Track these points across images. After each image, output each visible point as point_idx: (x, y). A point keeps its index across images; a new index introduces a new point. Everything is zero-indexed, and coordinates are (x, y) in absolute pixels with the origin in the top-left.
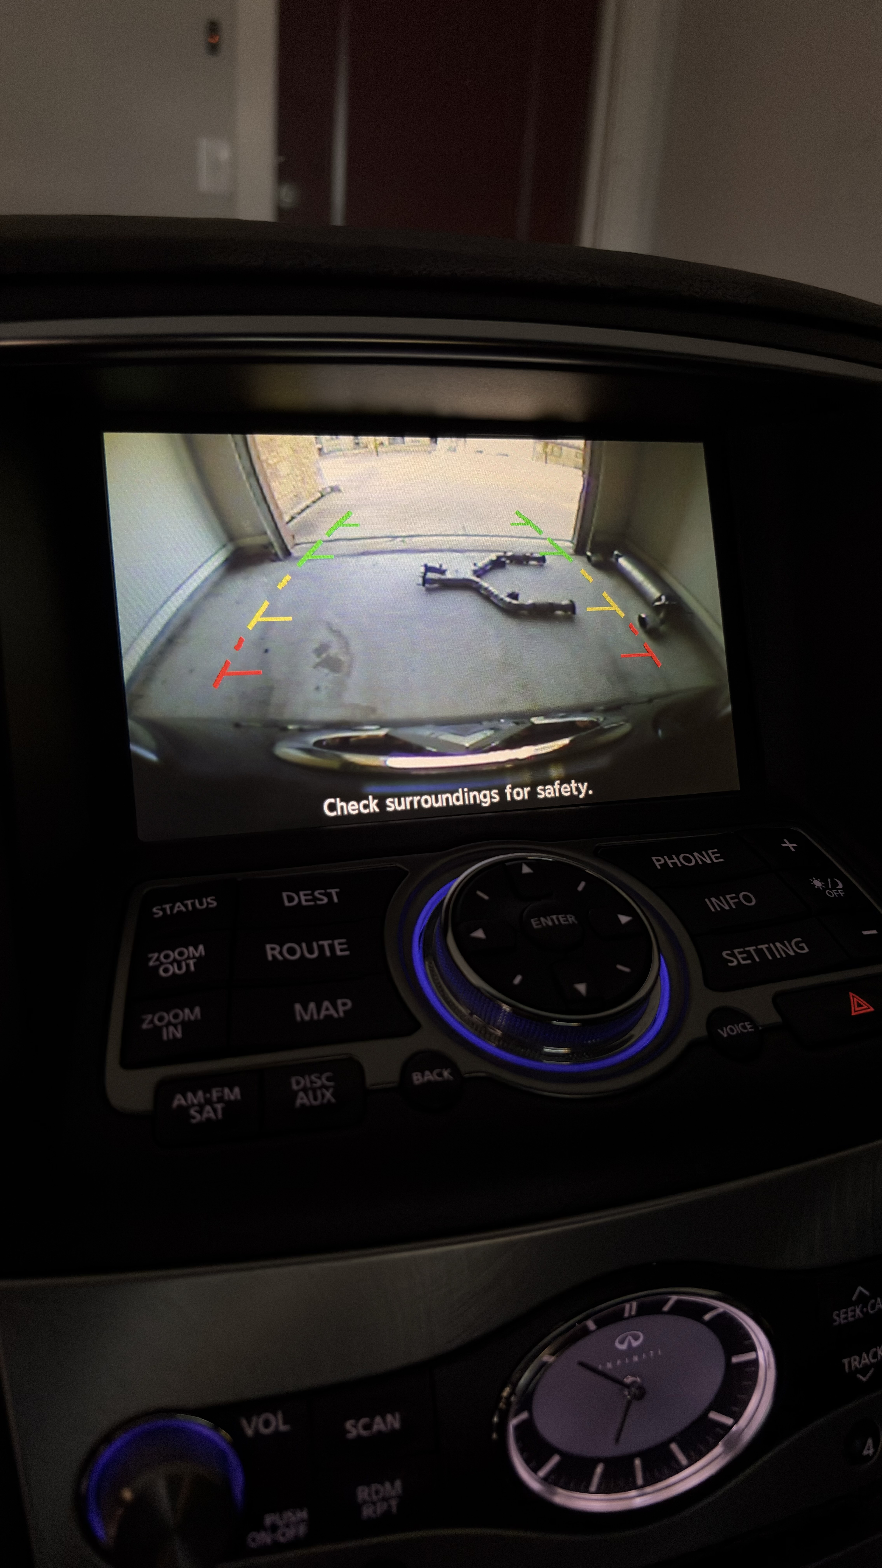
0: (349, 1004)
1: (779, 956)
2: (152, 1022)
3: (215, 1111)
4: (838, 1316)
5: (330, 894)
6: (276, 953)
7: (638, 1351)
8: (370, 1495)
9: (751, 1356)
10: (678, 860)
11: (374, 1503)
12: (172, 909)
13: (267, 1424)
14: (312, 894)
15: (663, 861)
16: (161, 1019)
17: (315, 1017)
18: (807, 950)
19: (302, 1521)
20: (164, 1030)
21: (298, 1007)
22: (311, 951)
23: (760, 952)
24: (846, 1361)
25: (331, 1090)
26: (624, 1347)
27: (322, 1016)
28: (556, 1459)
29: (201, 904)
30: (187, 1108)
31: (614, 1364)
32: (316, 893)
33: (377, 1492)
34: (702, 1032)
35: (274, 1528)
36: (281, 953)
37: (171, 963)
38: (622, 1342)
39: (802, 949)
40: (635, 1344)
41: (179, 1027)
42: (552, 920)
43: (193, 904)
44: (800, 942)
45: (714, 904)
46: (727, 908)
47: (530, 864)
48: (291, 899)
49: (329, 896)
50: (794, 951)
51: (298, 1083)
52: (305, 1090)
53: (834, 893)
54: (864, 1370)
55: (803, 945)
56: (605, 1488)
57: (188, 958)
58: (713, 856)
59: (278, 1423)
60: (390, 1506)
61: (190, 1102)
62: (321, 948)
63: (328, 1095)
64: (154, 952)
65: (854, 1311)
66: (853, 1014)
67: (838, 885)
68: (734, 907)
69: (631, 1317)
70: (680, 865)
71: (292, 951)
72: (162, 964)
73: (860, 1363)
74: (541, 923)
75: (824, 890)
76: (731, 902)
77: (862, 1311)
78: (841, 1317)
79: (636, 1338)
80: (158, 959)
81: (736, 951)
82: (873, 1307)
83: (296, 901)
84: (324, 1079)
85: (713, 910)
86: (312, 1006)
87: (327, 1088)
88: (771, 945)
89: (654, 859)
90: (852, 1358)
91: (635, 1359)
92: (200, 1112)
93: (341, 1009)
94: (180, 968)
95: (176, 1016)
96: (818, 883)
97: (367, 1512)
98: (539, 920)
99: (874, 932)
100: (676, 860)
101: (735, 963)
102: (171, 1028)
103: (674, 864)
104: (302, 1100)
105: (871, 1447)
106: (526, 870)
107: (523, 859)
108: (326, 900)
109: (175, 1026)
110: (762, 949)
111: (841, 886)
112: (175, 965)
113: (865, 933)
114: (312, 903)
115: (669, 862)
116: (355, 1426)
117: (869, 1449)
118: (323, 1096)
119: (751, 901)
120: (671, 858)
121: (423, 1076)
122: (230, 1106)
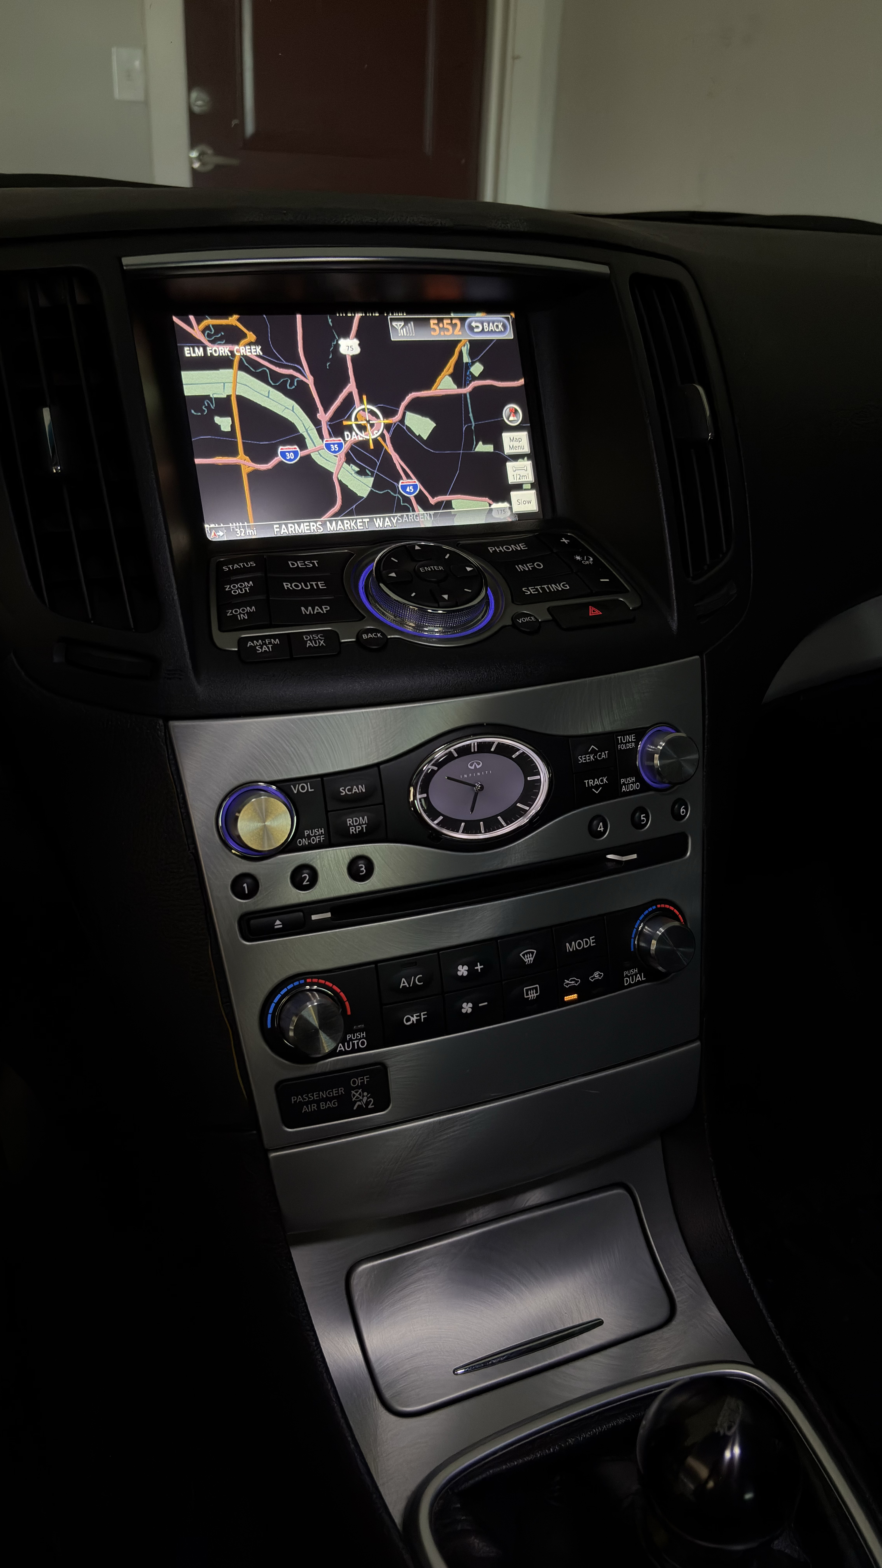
0: (329, 608)
1: (553, 590)
2: (232, 612)
3: (268, 648)
4: (581, 758)
5: (314, 562)
6: (289, 586)
7: (480, 770)
8: (353, 822)
9: (537, 777)
10: (503, 549)
11: (355, 826)
12: (233, 567)
13: (303, 788)
14: (304, 563)
15: (494, 549)
16: (236, 611)
17: (312, 613)
18: (568, 588)
19: (322, 834)
20: (239, 616)
21: (303, 608)
22: (307, 586)
23: (543, 589)
24: (586, 781)
25: (323, 641)
26: (473, 768)
27: (315, 613)
28: (441, 818)
29: (248, 565)
30: (255, 647)
31: (468, 776)
32: (306, 562)
33: (356, 821)
34: (510, 623)
35: (309, 837)
36: (291, 586)
37: (237, 589)
38: (471, 765)
39: (566, 587)
40: (478, 767)
41: (246, 615)
42: (431, 568)
43: (243, 565)
44: (566, 584)
45: (520, 568)
46: (527, 569)
47: (419, 546)
48: (293, 564)
49: (313, 564)
50: (561, 588)
51: (307, 638)
52: (310, 640)
53: (587, 562)
54: (597, 787)
55: (567, 585)
56: (465, 831)
57: (245, 587)
58: (522, 547)
59: (308, 788)
60: (362, 828)
61: (255, 644)
62: (312, 585)
63: (322, 642)
64: (228, 585)
65: (590, 756)
66: (590, 615)
67: (590, 559)
68: (531, 569)
69: (475, 752)
70: (503, 551)
71: (297, 586)
72: (232, 589)
73: (594, 783)
74: (425, 570)
75: (582, 561)
76: (530, 567)
77: (594, 757)
78: (582, 759)
79: (479, 764)
80: (230, 588)
81: (530, 588)
82: (600, 756)
83: (296, 565)
84: (319, 636)
85: (519, 570)
86: (310, 608)
87: (321, 640)
88: (549, 586)
89: (489, 548)
90: (590, 780)
91: (479, 774)
92: (261, 648)
93: (324, 610)
94: (242, 591)
95: (243, 610)
96: (578, 558)
97: (352, 830)
98: (424, 568)
99: (608, 580)
100: (501, 549)
101: (529, 593)
102: (242, 615)
103: (500, 551)
104: (309, 644)
105: (602, 827)
106: (417, 548)
107: (416, 544)
108: (311, 565)
109: (244, 614)
110: (544, 587)
111: (591, 559)
112: (239, 590)
113: (601, 580)
114: (305, 567)
115: (497, 550)
116: (344, 790)
117: (601, 828)
118: (320, 643)
119: (540, 566)
120: (498, 548)
121: (368, 636)
122: (274, 646)
